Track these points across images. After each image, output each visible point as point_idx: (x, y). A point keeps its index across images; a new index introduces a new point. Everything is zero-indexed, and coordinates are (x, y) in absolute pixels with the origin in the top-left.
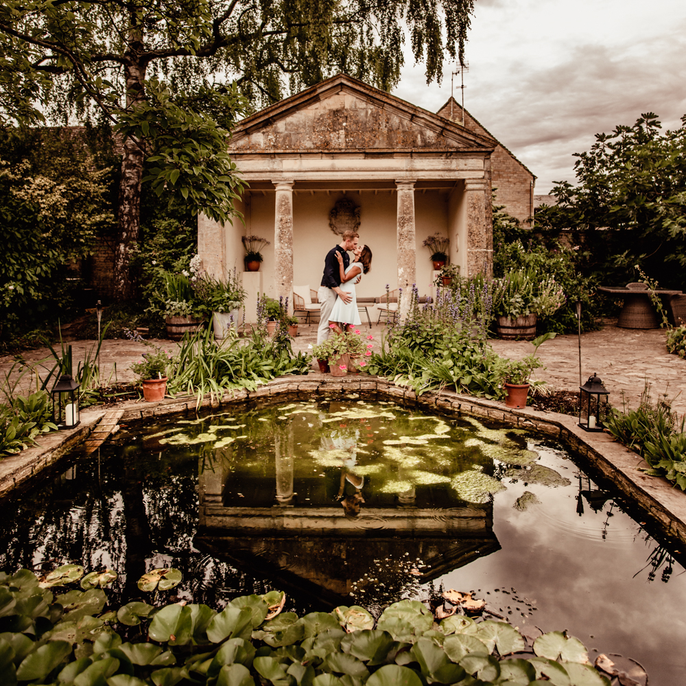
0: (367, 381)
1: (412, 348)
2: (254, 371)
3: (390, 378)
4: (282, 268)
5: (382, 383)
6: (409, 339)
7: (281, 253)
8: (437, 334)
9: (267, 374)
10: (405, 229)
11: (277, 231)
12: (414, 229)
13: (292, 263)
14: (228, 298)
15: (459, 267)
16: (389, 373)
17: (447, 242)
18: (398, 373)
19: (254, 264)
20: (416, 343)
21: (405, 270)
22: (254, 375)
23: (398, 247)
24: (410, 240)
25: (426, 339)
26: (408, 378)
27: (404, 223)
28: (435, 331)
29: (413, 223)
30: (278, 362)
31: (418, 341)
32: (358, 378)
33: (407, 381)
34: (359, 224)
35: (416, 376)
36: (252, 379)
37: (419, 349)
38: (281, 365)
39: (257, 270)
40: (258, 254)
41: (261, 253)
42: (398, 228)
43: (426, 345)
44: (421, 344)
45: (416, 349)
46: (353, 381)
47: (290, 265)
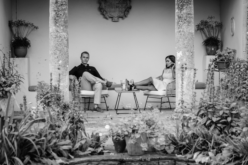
0: (165, 159)
1: (208, 127)
2: (53, 151)
3: (188, 156)
4: (58, 52)
5: (181, 161)
6: (205, 119)
7: (57, 37)
8: (234, 112)
9: (65, 154)
10: (185, 11)
11: (52, 14)
12: (192, 12)
13: (67, 46)
14: (5, 83)
15: (234, 51)
16: (186, 152)
17: (220, 26)
18: (196, 150)
19: (21, 50)
20: (212, 122)
21: (184, 54)
22: (54, 154)
23: (176, 30)
24: (189, 22)
25: (222, 118)
26: (208, 155)
27: (182, 6)
28: (232, 109)
29: (192, 6)
30: (74, 143)
31: (215, 119)
32: (157, 157)
33: (207, 158)
34: (130, 8)
35: (217, 153)
36: (53, 158)
37: (215, 128)
38: (77, 145)
39: (24, 56)
40: (25, 39)
41: (29, 38)
42: (177, 11)
43: (223, 123)
44: (218, 122)
45: (212, 128)
46: (152, 160)
47: (65, 49)
